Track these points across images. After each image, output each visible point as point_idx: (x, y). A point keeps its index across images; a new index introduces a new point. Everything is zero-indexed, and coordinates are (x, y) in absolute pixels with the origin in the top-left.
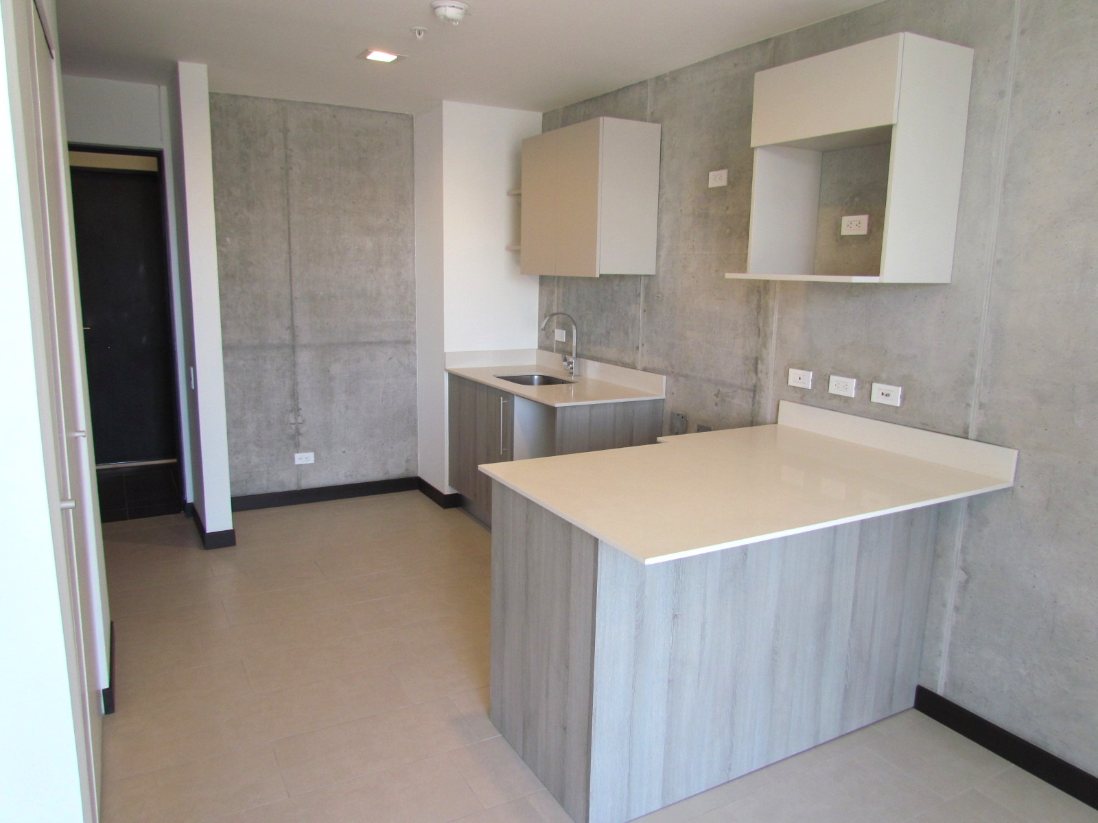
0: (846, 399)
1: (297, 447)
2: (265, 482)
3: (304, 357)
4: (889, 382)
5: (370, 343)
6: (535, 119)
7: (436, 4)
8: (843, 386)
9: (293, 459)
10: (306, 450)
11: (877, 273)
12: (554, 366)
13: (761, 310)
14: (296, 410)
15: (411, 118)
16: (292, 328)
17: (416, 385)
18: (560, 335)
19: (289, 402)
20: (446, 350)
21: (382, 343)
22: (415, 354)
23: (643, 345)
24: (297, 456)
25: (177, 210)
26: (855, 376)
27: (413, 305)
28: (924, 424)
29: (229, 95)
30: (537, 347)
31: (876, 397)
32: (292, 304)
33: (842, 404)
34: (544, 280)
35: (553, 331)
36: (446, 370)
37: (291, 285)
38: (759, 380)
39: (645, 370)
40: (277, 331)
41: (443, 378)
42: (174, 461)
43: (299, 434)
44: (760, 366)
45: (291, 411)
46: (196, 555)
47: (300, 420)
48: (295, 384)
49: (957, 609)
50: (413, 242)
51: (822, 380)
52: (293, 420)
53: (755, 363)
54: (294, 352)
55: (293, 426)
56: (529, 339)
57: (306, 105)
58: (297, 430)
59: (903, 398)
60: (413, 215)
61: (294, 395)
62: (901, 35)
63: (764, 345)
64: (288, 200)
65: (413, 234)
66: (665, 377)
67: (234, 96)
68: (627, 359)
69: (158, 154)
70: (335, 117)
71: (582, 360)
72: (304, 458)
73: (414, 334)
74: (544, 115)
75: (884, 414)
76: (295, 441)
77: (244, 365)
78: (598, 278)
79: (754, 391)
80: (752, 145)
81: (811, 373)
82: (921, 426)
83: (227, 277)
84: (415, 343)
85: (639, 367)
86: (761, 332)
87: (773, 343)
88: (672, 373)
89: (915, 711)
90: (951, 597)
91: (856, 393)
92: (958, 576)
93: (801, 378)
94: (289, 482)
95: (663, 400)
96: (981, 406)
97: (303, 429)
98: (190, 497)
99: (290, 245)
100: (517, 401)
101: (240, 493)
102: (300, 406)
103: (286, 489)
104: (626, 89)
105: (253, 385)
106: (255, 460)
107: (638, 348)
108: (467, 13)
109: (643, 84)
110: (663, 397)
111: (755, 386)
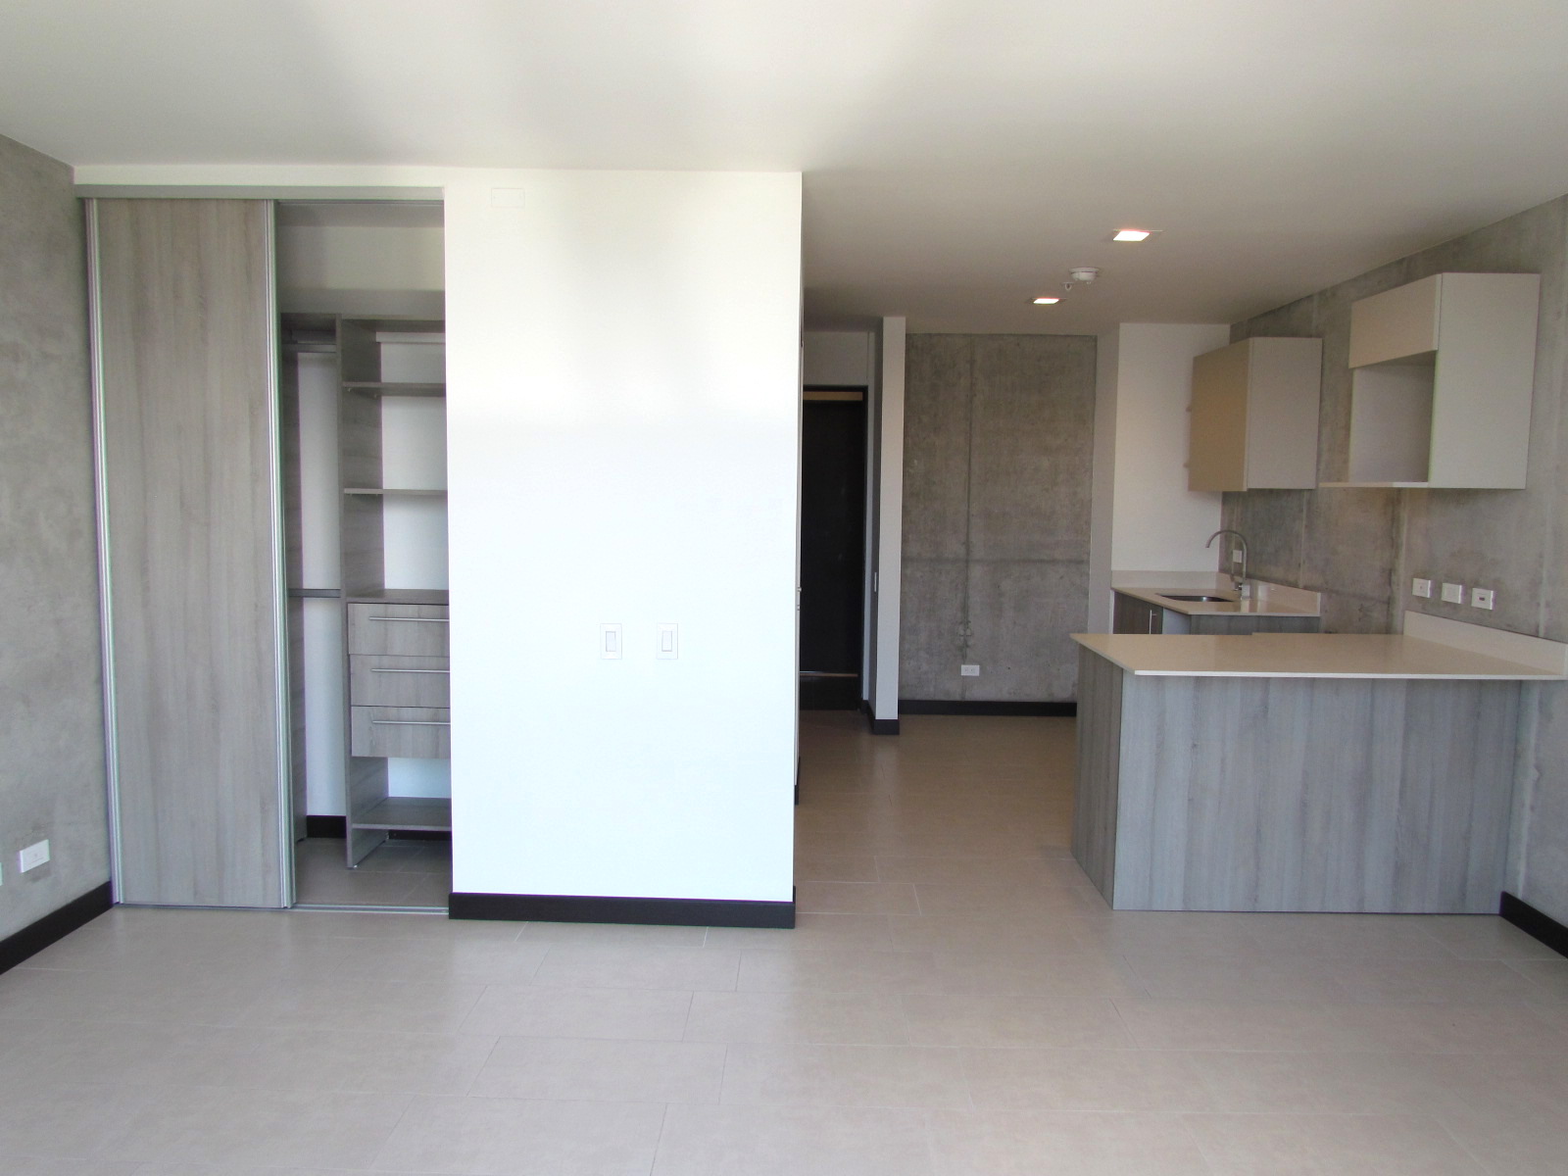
0: (1454, 606)
1: (965, 659)
2: (932, 689)
3: (977, 572)
4: (1486, 588)
5: (1042, 561)
6: (1223, 330)
7: (1074, 270)
8: (1453, 593)
9: (959, 670)
10: (973, 662)
11: (1425, 479)
12: (1227, 588)
13: (1394, 521)
14: (966, 623)
15: (1095, 340)
16: (967, 544)
17: (1087, 606)
18: (1237, 556)
19: (959, 615)
20: (1114, 568)
21: (1053, 562)
22: (1088, 574)
23: (1304, 562)
24: (963, 667)
25: (875, 432)
26: (1462, 582)
27: (1088, 523)
28: (1508, 625)
29: (925, 334)
30: (1217, 569)
31: (1476, 603)
32: (968, 520)
33: (1451, 611)
34: (1228, 498)
35: (1232, 553)
36: (1112, 589)
37: (969, 502)
38: (1392, 592)
39: (1306, 588)
40: (953, 547)
41: (1109, 598)
42: (856, 675)
43: (967, 646)
44: (1394, 578)
45: (961, 623)
46: (865, 739)
47: (968, 632)
48: (966, 598)
49: (1532, 808)
50: (1091, 460)
51: (1437, 589)
52: (962, 632)
53: (1389, 573)
54: (967, 567)
55: (962, 638)
56: (1211, 561)
57: (992, 337)
58: (965, 641)
59: (1495, 601)
60: (1093, 434)
61: (965, 608)
62: (1439, 276)
63: (1397, 556)
64: (971, 424)
65: (1092, 454)
66: (1319, 595)
67: (930, 335)
68: (1291, 578)
69: (864, 390)
70: (1018, 344)
71: (1254, 581)
72: (970, 670)
73: (1089, 554)
74: (1232, 327)
75: (1481, 619)
76: (963, 654)
77: (921, 577)
78: (1244, 493)
79: (1389, 603)
80: (1351, 365)
81: (1430, 582)
82: (1508, 628)
83: (910, 495)
84: (1088, 562)
85: (1301, 586)
86: (1394, 544)
87: (1403, 551)
88: (1327, 590)
89: (1500, 918)
90: (1527, 796)
91: (1462, 599)
92: (1533, 774)
93: (1423, 588)
94: (953, 692)
95: (1318, 618)
96: (1548, 605)
97: (971, 642)
98: (866, 696)
99: (969, 465)
100: (1166, 614)
101: (908, 696)
102: (970, 619)
103: (952, 699)
104: (1298, 301)
105: (928, 596)
106: (925, 667)
107: (1300, 565)
108: (1097, 275)
109: (1309, 298)
110: (1318, 614)
111: (1389, 598)
